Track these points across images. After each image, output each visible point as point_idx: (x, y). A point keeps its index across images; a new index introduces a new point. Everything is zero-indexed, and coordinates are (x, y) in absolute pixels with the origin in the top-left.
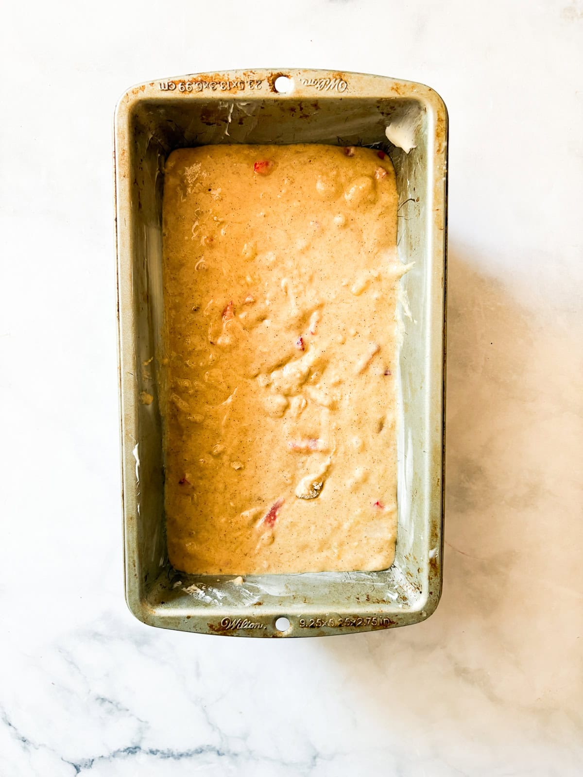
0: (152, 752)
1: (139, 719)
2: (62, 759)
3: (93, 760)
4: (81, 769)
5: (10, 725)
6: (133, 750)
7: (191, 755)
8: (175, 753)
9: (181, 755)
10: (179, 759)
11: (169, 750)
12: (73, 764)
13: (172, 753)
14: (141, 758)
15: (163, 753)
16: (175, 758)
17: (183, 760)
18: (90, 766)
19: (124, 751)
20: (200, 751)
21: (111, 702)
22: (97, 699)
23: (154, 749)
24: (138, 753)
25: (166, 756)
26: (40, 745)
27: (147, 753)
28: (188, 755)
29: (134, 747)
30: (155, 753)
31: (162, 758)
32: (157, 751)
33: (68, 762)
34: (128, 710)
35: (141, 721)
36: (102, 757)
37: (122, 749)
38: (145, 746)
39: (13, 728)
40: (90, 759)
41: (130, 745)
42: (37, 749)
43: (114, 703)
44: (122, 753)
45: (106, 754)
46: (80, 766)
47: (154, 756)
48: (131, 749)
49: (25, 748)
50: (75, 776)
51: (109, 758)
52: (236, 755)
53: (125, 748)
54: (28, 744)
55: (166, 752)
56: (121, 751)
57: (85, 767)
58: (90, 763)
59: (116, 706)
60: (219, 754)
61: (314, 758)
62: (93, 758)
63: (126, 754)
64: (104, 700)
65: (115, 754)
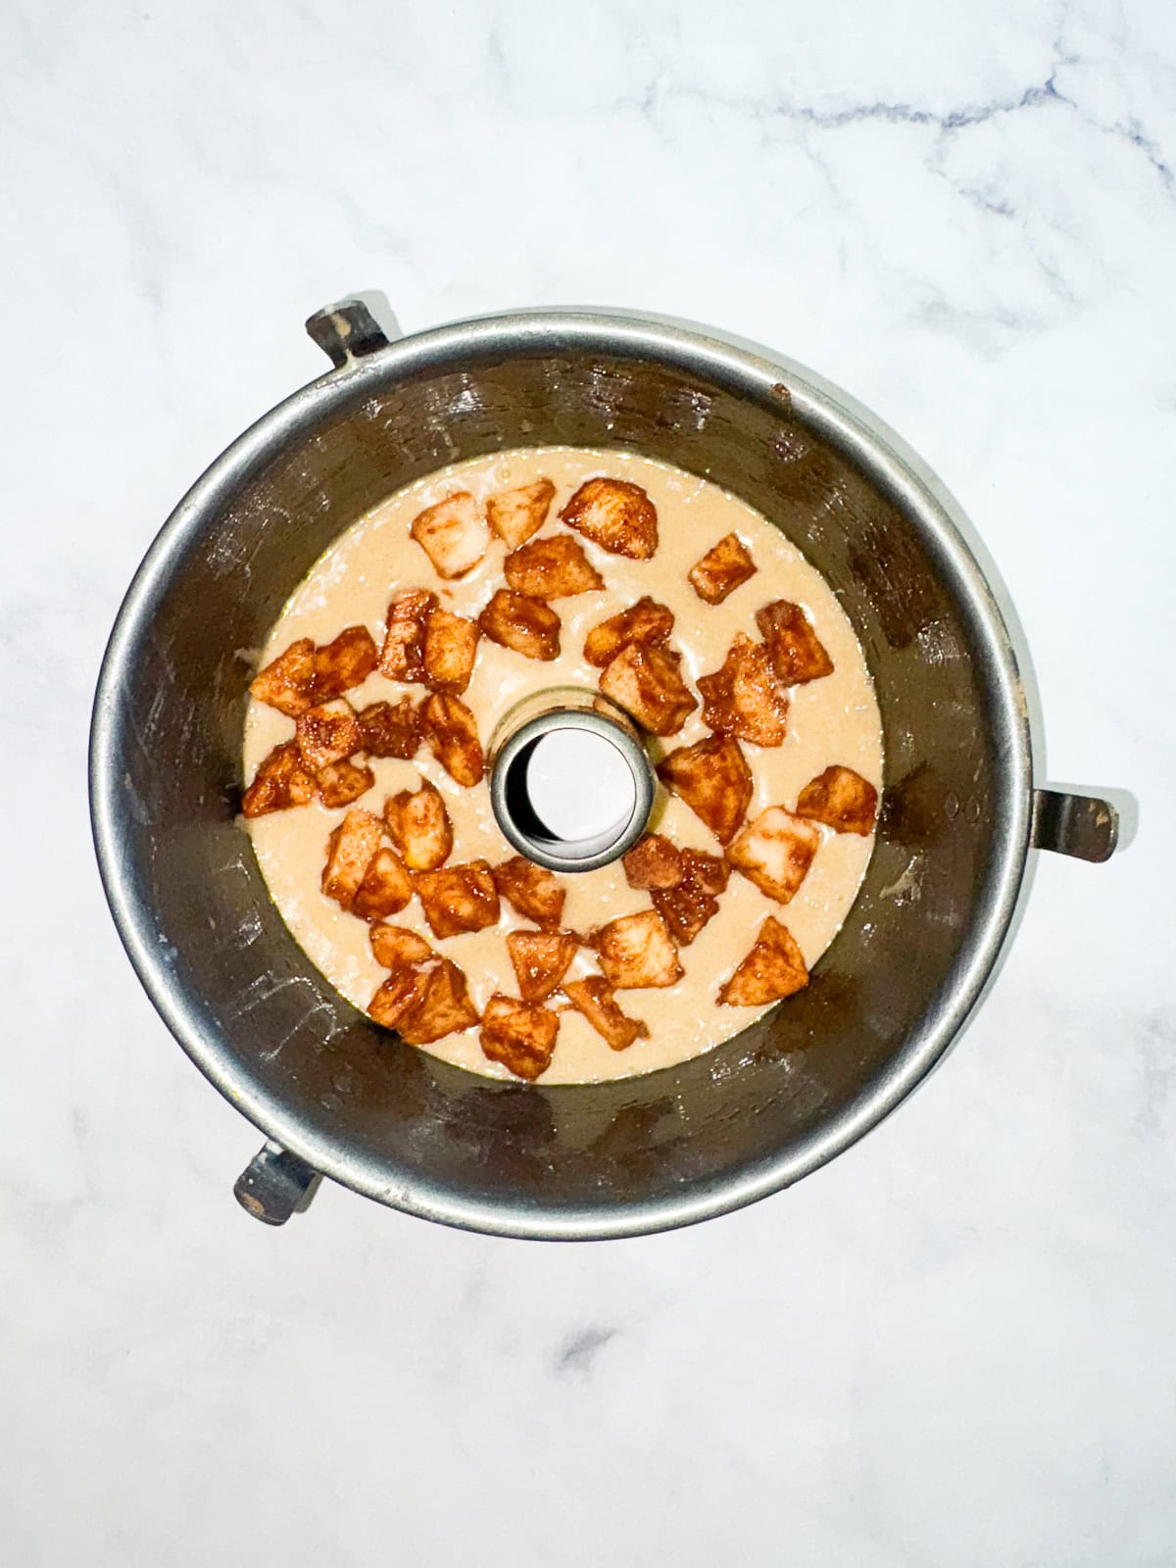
0: (921, 117)
1: (944, 175)
2: (1075, 106)
3: (1023, 103)
4: (1044, 87)
5: (1161, 167)
6: (955, 121)
7: (857, 110)
8: (884, 115)
9: (875, 110)
10: (878, 105)
11: (894, 120)
12: (1059, 97)
13: (888, 116)
14: (941, 108)
15: (904, 115)
16: (884, 105)
17: (871, 103)
18: (1028, 93)
19: (971, 119)
20: (842, 118)
21: (989, 206)
22: (1012, 212)
23: (919, 124)
24: (947, 116)
25: (899, 111)
26: (1112, 130)
27: (930, 115)
28: (863, 112)
29: (953, 128)
30: (917, 116)
31: (907, 107)
32: (913, 119)
33: (1065, 99)
34: (962, 192)
35: (939, 172)
36: (1007, 110)
37: (973, 123)
38: (933, 128)
39: (1159, 161)
40: (1029, 104)
41: (960, 130)
42: (1118, 124)
43: (984, 205)
44: (973, 116)
45: (1001, 114)
46: (1046, 92)
47: (919, 109)
48: (957, 122)
49: (1137, 124)
50: (1054, 76)
51: (996, 107)
52: (781, 110)
53: (967, 125)
54: (1133, 133)
55: (899, 118)
56: (975, 118)
57: (1038, 91)
58: (1029, 97)
59: (980, 199)
60: (810, 113)
61: (648, 102)
62: (1024, 106)
63: (968, 115)
64: (1001, 210)
65: (986, 114)
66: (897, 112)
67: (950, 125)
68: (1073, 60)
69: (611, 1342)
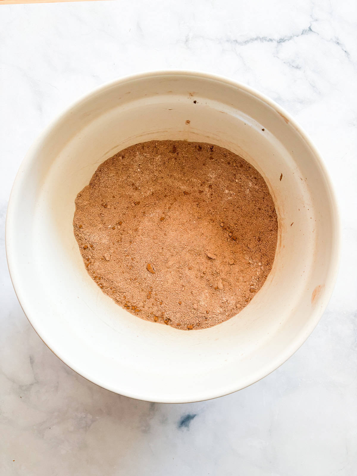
0: (271, 40)
1: (278, 58)
2: (318, 34)
3: (302, 34)
4: (308, 29)
5: (345, 52)
6: (281, 41)
7: (251, 39)
8: (259, 40)
9: (256, 39)
10: (257, 37)
11: (263, 42)
12: (313, 32)
13: (261, 41)
14: (277, 37)
15: (266, 40)
16: (259, 37)
17: (255, 37)
18: (303, 31)
19: (286, 40)
20: (246, 42)
21: (293, 66)
22: (300, 68)
23: (270, 41)
24: (279, 39)
25: (264, 39)
26: (330, 41)
27: (274, 39)
28: (253, 40)
29: (281, 42)
30: (270, 40)
31: (266, 37)
32: (268, 41)
33: (315, 32)
34: (284, 63)
35: (277, 57)
36: (297, 36)
37: (287, 41)
38: (275, 43)
39: (345, 50)
40: (304, 35)
41: (283, 43)
42: (331, 39)
43: (292, 66)
44: (287, 39)
45: (295, 37)
46: (309, 30)
47: (270, 38)
48: (282, 41)
49: (338, 39)
50: (311, 25)
51: (294, 36)
52: (228, 41)
53: (285, 42)
54: (336, 41)
55: (264, 41)
56: (287, 40)
57: (306, 30)
58: (304, 32)
59: (290, 65)
60: (236, 41)
61: (187, 41)
62: (302, 35)
63: (285, 39)
64: (297, 67)
65: (291, 38)
66: (263, 39)
67: (280, 42)
68: (317, 20)
69: (195, 419)
